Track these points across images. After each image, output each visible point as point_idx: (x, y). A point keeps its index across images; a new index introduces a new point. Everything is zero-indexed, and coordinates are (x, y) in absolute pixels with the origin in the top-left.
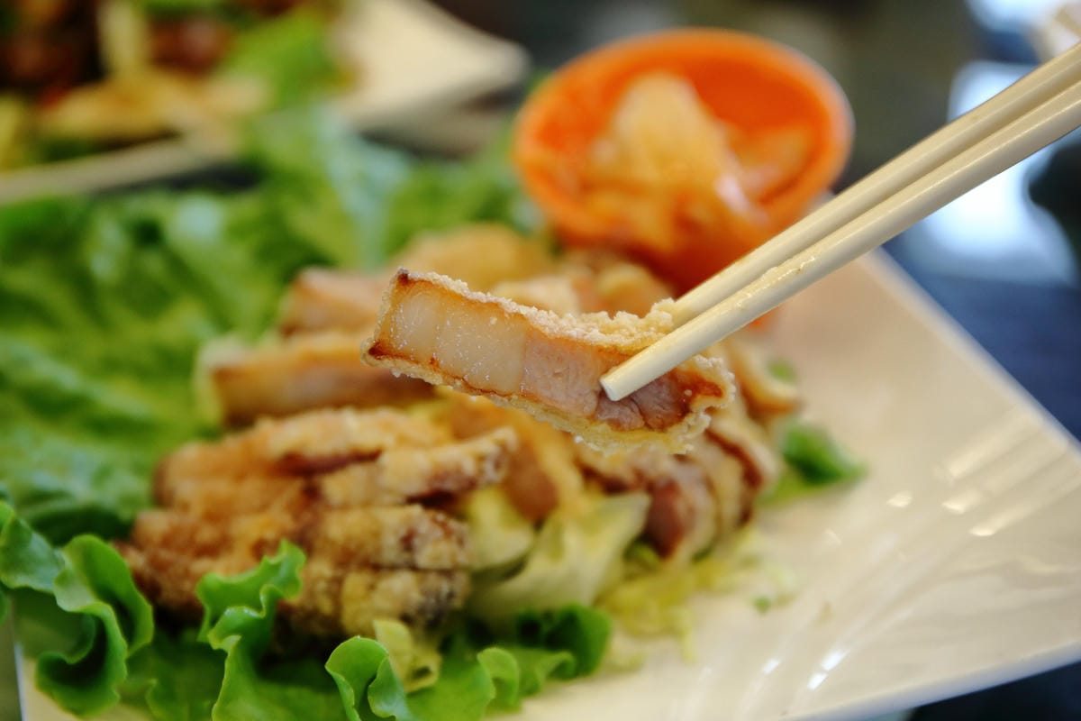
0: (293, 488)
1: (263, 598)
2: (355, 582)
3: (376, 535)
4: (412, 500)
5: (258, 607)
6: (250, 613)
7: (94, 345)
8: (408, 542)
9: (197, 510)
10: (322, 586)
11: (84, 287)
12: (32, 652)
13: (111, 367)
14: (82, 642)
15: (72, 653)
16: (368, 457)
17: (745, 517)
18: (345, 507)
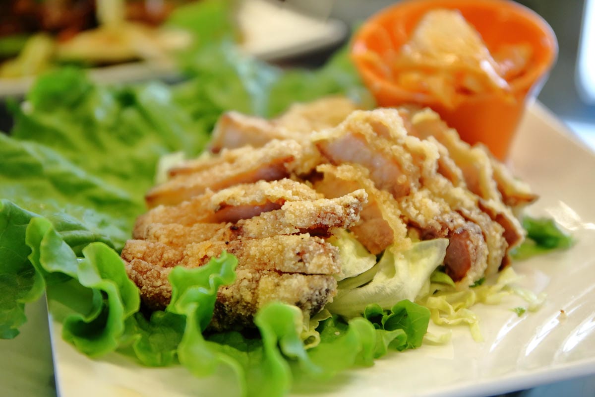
0: (225, 228)
1: (212, 282)
2: (267, 282)
3: (281, 252)
4: (303, 231)
5: (209, 287)
6: (203, 291)
7: (95, 159)
8: (300, 256)
9: (164, 240)
10: (245, 283)
11: (88, 124)
12: (58, 319)
13: (105, 171)
14: (92, 310)
15: (87, 316)
16: (275, 205)
17: (504, 264)
18: (259, 237)
